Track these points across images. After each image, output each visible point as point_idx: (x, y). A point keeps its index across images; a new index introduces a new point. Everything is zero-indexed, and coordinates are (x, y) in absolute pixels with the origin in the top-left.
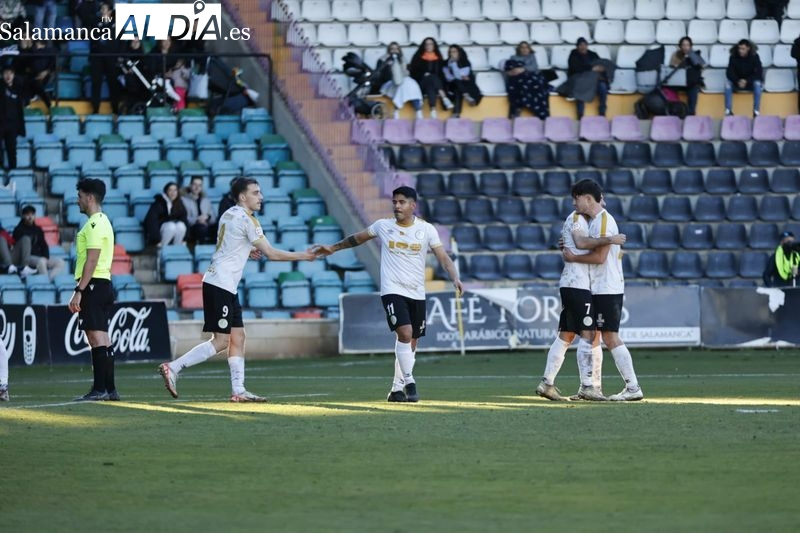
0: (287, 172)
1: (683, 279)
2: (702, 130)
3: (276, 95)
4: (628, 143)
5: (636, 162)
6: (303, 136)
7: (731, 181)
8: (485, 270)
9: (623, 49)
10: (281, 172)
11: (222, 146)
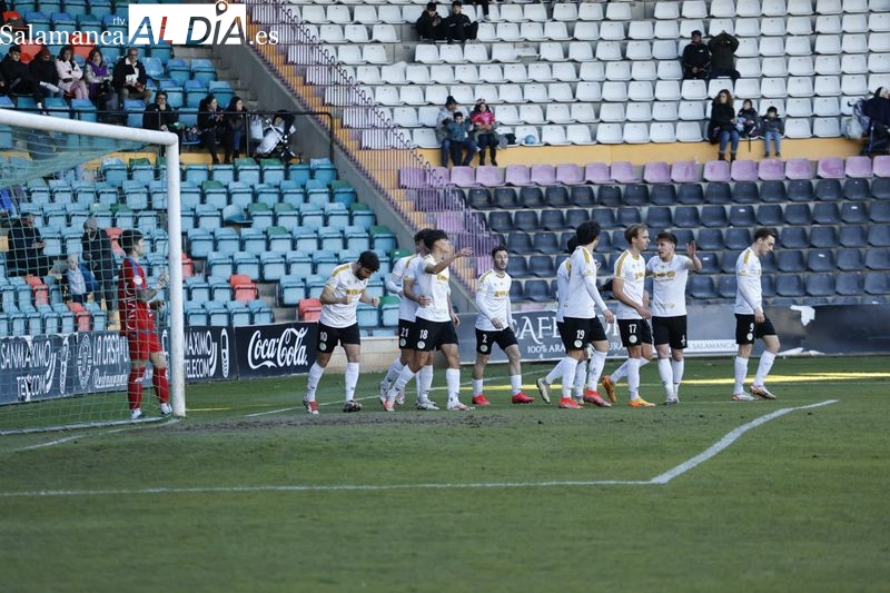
0: (359, 212)
1: (702, 298)
2: (687, 173)
3: (335, 147)
4: (628, 185)
5: (637, 201)
6: (367, 181)
7: (723, 216)
8: (536, 293)
9: (604, 105)
10: (355, 213)
11: (302, 190)
